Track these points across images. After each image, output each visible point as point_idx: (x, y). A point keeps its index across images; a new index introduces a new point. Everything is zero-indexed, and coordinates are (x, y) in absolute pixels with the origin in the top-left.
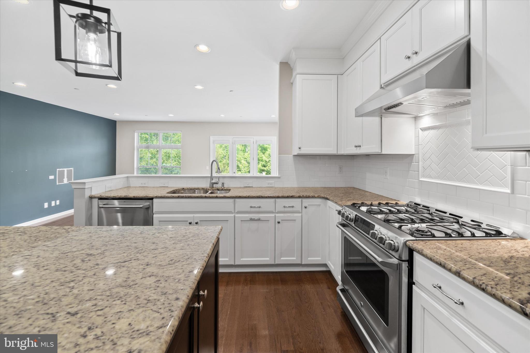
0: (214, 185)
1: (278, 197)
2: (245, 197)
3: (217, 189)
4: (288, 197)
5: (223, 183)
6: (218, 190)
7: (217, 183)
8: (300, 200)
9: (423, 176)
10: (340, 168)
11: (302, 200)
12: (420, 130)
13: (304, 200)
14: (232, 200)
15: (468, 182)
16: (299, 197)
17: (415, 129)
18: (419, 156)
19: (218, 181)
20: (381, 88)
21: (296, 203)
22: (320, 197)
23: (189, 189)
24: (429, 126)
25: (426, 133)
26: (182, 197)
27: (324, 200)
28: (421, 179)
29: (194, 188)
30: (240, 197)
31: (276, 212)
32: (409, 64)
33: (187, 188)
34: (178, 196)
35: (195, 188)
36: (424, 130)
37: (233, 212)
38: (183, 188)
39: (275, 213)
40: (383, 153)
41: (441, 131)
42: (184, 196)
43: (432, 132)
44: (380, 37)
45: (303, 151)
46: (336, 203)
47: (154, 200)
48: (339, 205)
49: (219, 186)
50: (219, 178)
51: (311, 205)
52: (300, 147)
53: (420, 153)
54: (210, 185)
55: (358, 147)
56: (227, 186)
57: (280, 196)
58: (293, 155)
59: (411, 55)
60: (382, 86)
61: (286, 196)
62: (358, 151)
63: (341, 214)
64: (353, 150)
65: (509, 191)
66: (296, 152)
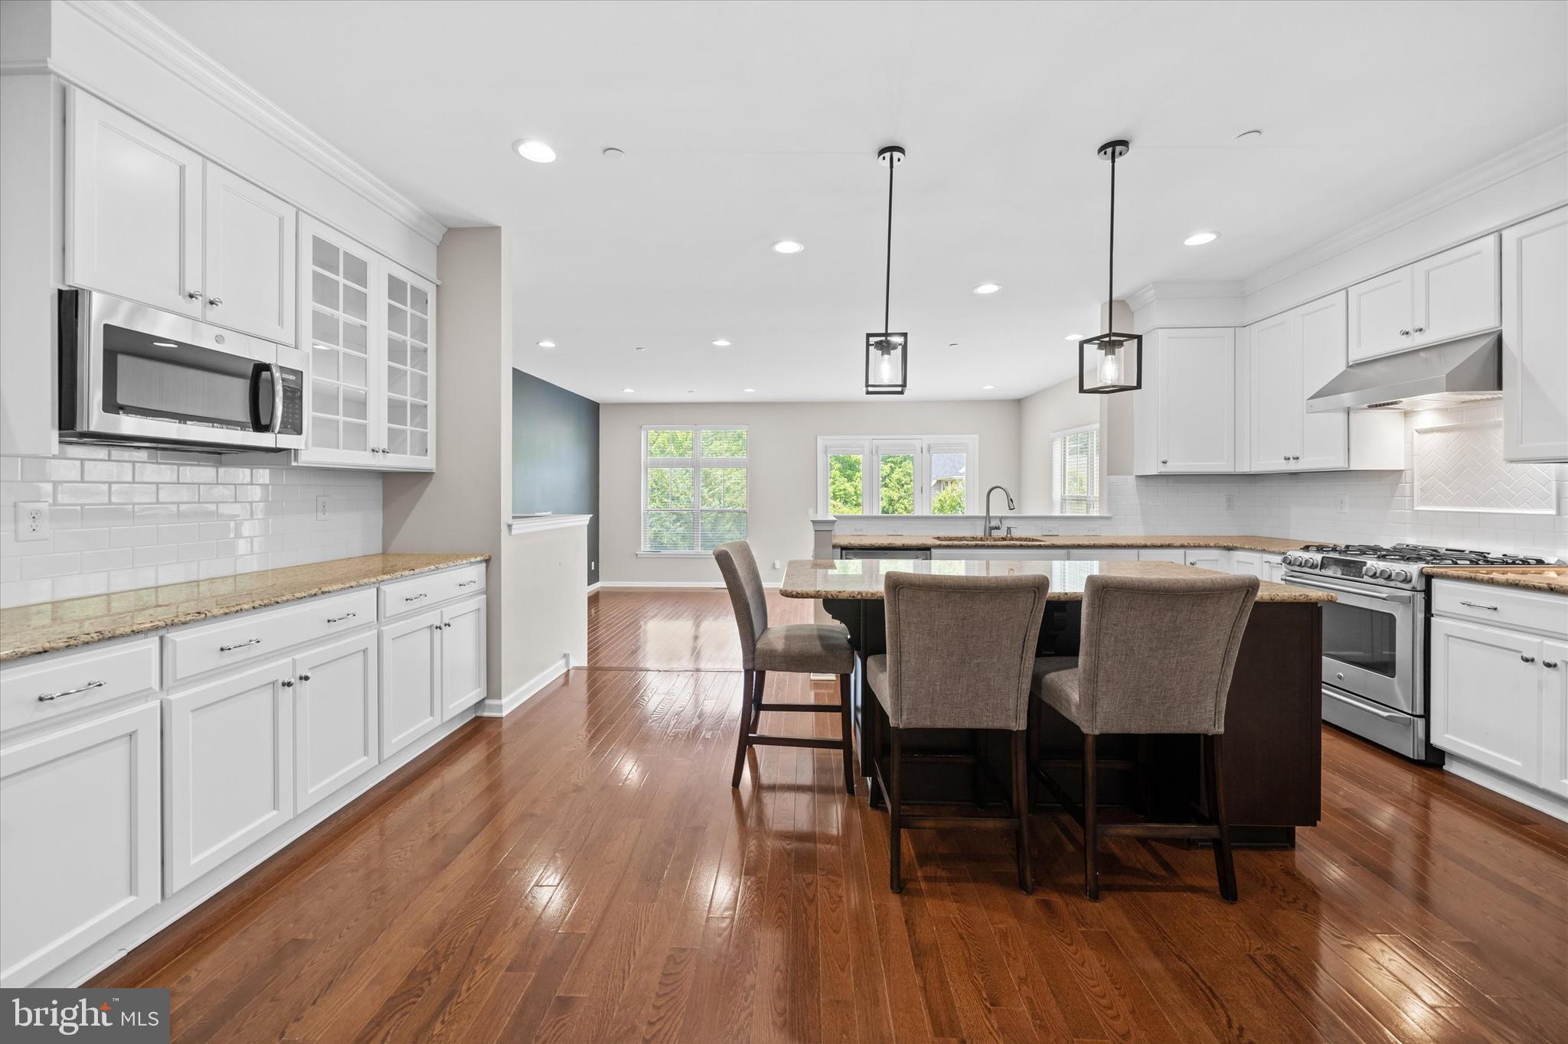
0: (995, 533)
1: (1145, 547)
3: (1002, 538)
4: (1162, 547)
5: (1009, 528)
6: (1004, 540)
7: (997, 528)
8: (1182, 551)
9: (1425, 501)
10: (1230, 499)
11: (1185, 553)
12: (1416, 434)
13: (1189, 552)
16: (1182, 546)
17: (1405, 430)
18: (1413, 471)
19: (1000, 523)
20: (1349, 367)
21: (1174, 556)
22: (1218, 546)
23: (949, 538)
24: (1432, 426)
25: (1428, 436)
27: (1225, 552)
28: (1416, 509)
29: (955, 536)
30: (1079, 547)
32: (1406, 344)
35: (957, 537)
36: (1420, 432)
38: (939, 537)
40: (1352, 469)
41: (1452, 435)
42: (986, 544)
43: (1436, 435)
44: (1346, 288)
45: (1171, 468)
46: (1263, 551)
47: (933, 550)
48: (1273, 553)
49: (1002, 533)
50: (1001, 519)
51: (1200, 560)
52: (1164, 460)
53: (1415, 469)
54: (985, 532)
55: (1291, 459)
56: (1015, 533)
57: (1149, 543)
58: (1136, 476)
59: (1411, 331)
60: (1350, 364)
61: (1159, 544)
62: (1292, 466)
63: (1288, 562)
64: (1277, 465)
65: (1553, 512)
66: (1153, 470)
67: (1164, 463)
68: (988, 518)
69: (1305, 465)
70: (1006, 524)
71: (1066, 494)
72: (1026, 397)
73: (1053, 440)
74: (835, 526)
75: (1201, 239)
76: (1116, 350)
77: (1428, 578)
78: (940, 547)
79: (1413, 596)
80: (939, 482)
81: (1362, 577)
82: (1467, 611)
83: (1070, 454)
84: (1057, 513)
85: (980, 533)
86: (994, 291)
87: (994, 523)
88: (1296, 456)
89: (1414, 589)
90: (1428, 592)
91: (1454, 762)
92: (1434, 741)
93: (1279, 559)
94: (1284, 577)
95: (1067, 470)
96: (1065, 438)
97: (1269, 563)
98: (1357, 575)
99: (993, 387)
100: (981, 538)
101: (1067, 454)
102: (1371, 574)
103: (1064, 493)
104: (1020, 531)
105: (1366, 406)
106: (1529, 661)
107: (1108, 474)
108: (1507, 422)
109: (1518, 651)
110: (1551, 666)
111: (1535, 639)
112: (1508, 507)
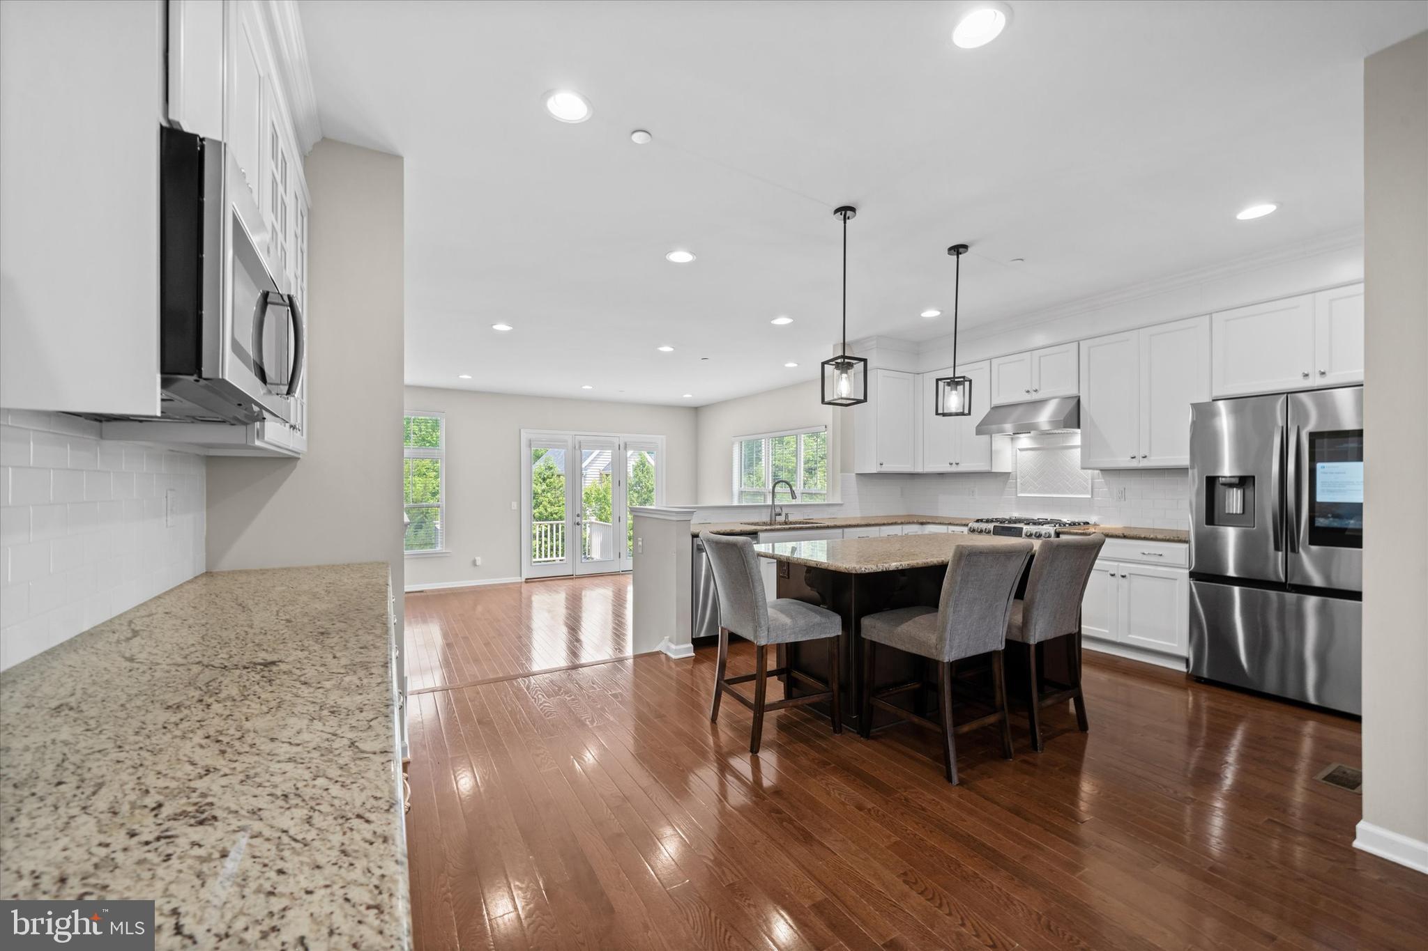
0: (778, 518)
2: (855, 526)
5: (787, 515)
7: (780, 515)
9: (1021, 492)
12: (1017, 449)
14: (839, 531)
15: (1062, 493)
16: (902, 523)
17: (1013, 449)
18: (1016, 474)
19: (781, 511)
20: (992, 408)
22: (918, 522)
24: (1028, 447)
25: (1024, 452)
27: (920, 525)
28: (1019, 495)
36: (1021, 451)
40: (993, 471)
41: (1037, 452)
43: (1030, 452)
44: (990, 360)
45: (888, 468)
46: (950, 524)
47: (760, 534)
48: (959, 525)
49: (783, 518)
50: (782, 507)
52: (881, 462)
53: (1018, 471)
54: (774, 518)
55: (955, 464)
56: (791, 518)
58: (857, 474)
59: (1031, 392)
60: (993, 406)
61: (891, 522)
62: (954, 469)
64: (944, 467)
65: (1090, 497)
66: (873, 469)
67: (881, 464)
68: (773, 506)
69: (964, 467)
70: (785, 511)
73: (733, 444)
75: (931, 313)
77: (1057, 535)
81: (1022, 535)
85: (767, 519)
87: (778, 510)
88: (958, 462)
93: (965, 529)
96: (741, 442)
98: (1019, 534)
102: (1028, 533)
106: (1113, 575)
107: (841, 472)
108: (1083, 447)
109: (1108, 571)
110: (1123, 577)
111: (1116, 564)
112: (1067, 493)
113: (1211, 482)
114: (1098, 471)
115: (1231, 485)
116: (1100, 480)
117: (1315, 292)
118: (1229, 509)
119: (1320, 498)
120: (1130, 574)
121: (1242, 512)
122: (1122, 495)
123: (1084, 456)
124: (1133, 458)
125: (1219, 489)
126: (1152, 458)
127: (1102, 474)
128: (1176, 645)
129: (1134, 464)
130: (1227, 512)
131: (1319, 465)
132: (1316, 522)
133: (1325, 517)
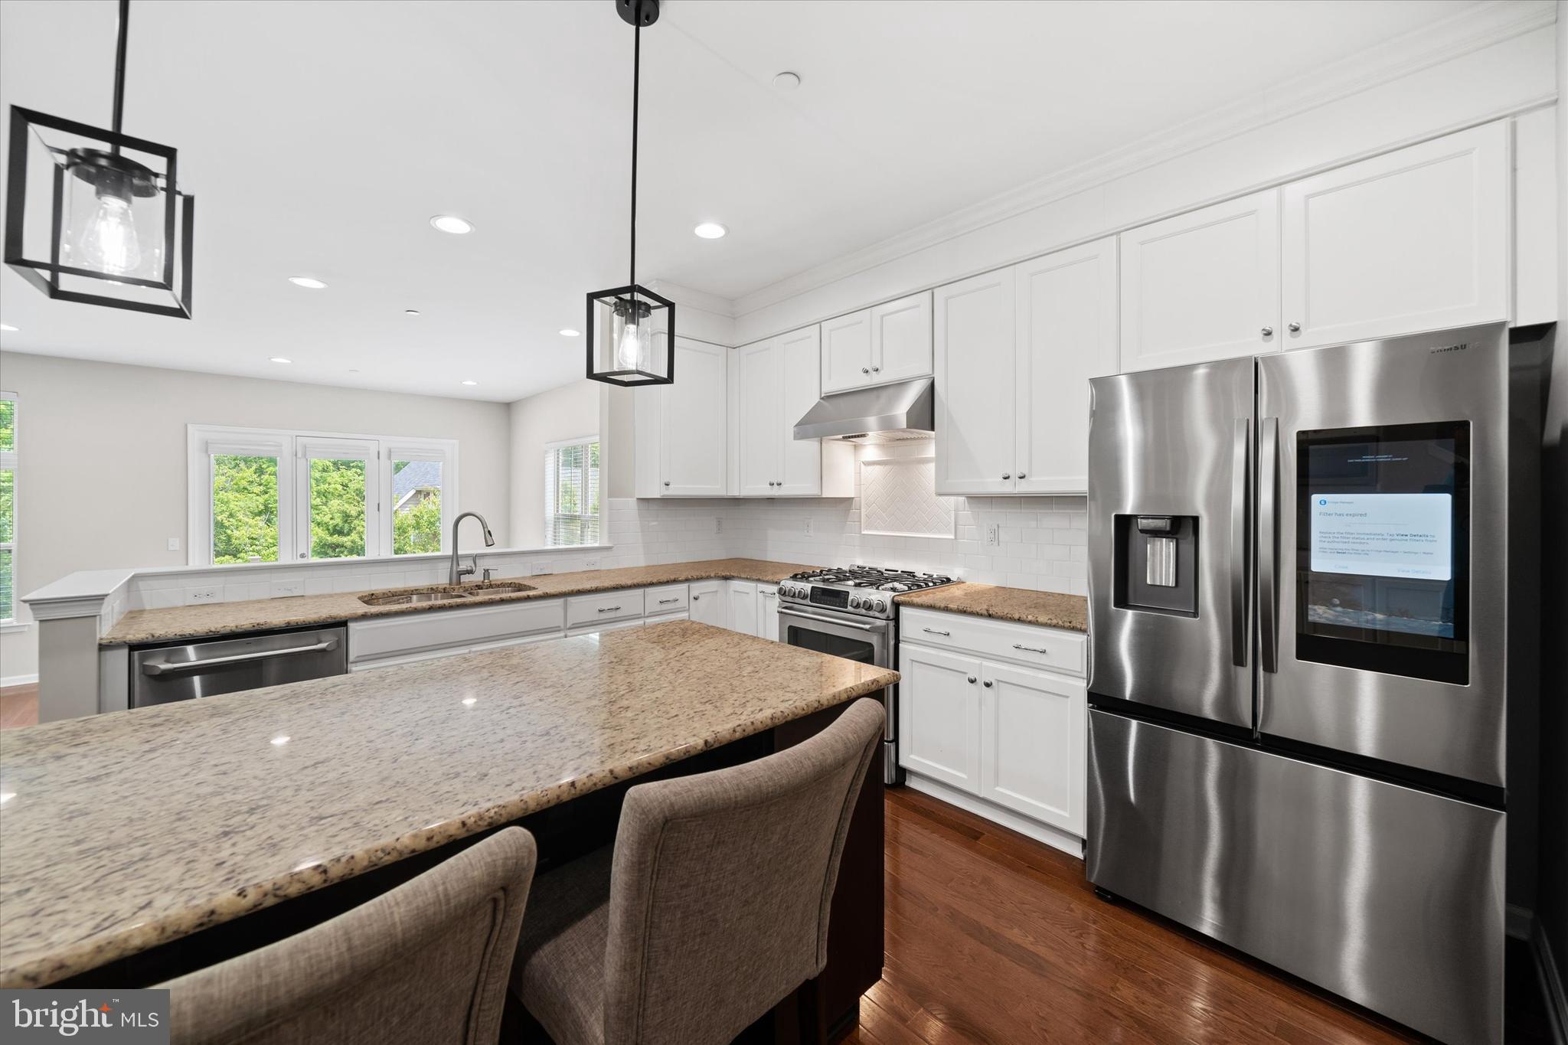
0: (465, 578)
1: (652, 584)
2: (589, 591)
3: (477, 586)
4: (668, 582)
5: (487, 571)
6: (479, 589)
7: (470, 572)
8: (687, 585)
9: (866, 527)
10: (719, 523)
11: (691, 585)
12: (862, 465)
13: (695, 585)
14: (560, 601)
15: (918, 531)
16: (687, 580)
17: (855, 461)
18: (860, 500)
19: (473, 565)
20: (822, 399)
21: (678, 591)
22: (718, 577)
23: (390, 594)
24: (875, 459)
25: (870, 468)
26: (439, 608)
27: (723, 582)
28: (863, 533)
29: (402, 590)
30: (579, 593)
31: (646, 614)
32: (866, 381)
33: (384, 594)
34: (428, 607)
35: (405, 591)
36: (865, 464)
37: (562, 626)
38: (373, 595)
39: (645, 617)
40: (824, 496)
41: (888, 468)
42: (447, 604)
43: (877, 468)
44: (820, 322)
45: (677, 490)
46: (758, 580)
47: (352, 626)
48: (767, 582)
49: (477, 578)
50: (475, 558)
51: (704, 593)
52: (666, 481)
53: (862, 496)
54: (451, 579)
55: (775, 484)
56: (496, 576)
57: (655, 581)
58: (637, 499)
59: (870, 370)
60: (823, 396)
61: (665, 580)
62: (775, 492)
63: (782, 592)
64: (763, 490)
65: (952, 537)
66: (656, 493)
67: (667, 485)
68: (455, 558)
69: (787, 491)
70: (483, 564)
71: (560, 512)
72: (517, 401)
73: (546, 452)
74: (105, 606)
75: (710, 231)
76: (641, 320)
77: (897, 605)
78: (365, 617)
79: (888, 624)
80: (419, 492)
81: (846, 608)
82: (928, 637)
83: (563, 465)
84: (550, 546)
85: (444, 585)
86: (460, 232)
87: (463, 566)
88: (779, 481)
89: (888, 619)
90: (896, 619)
91: (913, 777)
92: (902, 763)
93: (775, 589)
94: (780, 609)
95: (560, 483)
96: (558, 450)
97: (763, 592)
98: (842, 605)
99: (475, 384)
100: (444, 589)
101: (560, 464)
102: (855, 604)
103: (558, 511)
104: (503, 572)
105: (841, 437)
106: (972, 681)
107: (609, 497)
108: (938, 459)
109: (965, 673)
110: (988, 685)
111: (977, 661)
112: (924, 532)
113: (1124, 524)
114: (962, 499)
115: (1157, 533)
116: (966, 513)
117: (1280, 184)
118: (1153, 578)
119: (1318, 564)
120: (998, 681)
121: (1174, 585)
122: (995, 536)
123: (942, 473)
124: (1005, 478)
125: (1136, 538)
126: (1033, 479)
127: (969, 503)
128: (1067, 815)
129: (1008, 488)
130: (1149, 582)
131: (1316, 499)
132: (1311, 612)
133: (1328, 603)
